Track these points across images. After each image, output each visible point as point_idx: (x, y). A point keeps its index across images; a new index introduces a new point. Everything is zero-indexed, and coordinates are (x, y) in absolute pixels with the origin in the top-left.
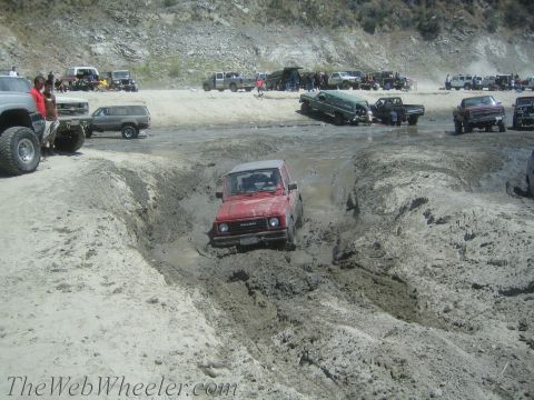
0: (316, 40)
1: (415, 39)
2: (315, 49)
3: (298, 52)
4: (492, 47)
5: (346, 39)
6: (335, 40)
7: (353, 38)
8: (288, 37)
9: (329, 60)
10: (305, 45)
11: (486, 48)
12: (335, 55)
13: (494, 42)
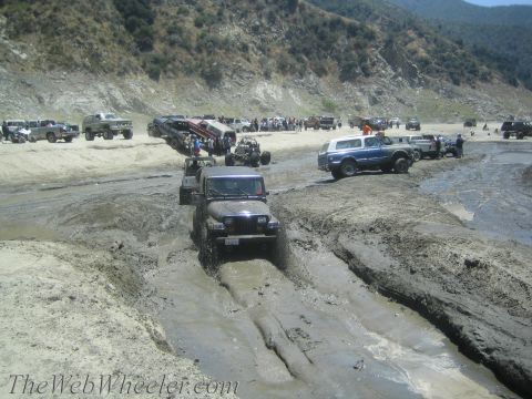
0: (102, 88)
1: (198, 85)
2: (102, 96)
3: (85, 100)
4: (269, 91)
5: (132, 86)
6: (121, 87)
7: (138, 84)
8: (72, 84)
9: (117, 107)
10: (90, 92)
11: (265, 92)
12: (123, 102)
13: (271, 86)
